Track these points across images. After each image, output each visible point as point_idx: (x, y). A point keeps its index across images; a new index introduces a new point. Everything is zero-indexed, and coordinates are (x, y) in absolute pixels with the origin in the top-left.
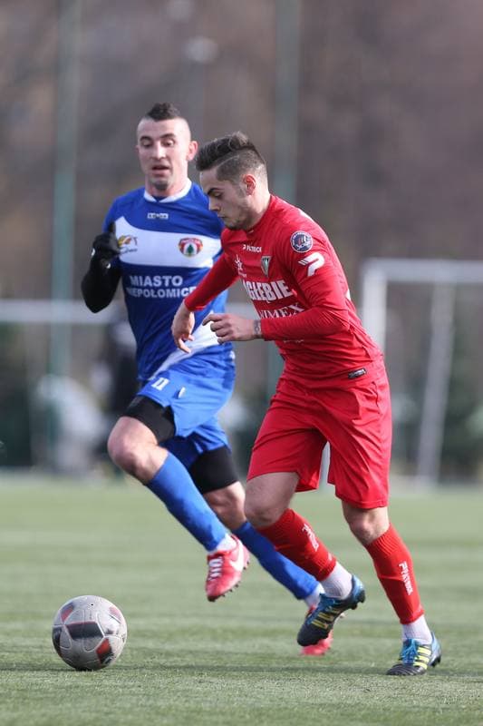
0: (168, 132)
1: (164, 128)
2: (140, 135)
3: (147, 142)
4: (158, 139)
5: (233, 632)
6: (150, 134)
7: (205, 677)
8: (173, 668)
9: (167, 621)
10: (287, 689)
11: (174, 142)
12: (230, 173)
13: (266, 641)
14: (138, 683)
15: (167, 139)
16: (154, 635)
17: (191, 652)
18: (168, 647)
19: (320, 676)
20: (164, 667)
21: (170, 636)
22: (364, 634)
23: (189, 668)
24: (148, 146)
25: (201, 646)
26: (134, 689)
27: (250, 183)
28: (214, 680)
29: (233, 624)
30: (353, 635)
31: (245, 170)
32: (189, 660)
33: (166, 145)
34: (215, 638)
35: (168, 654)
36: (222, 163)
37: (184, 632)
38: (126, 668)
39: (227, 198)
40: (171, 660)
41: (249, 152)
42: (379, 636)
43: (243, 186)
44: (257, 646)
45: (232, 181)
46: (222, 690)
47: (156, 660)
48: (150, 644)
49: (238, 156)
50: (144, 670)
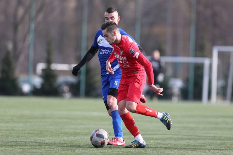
0: (112, 16)
1: (111, 15)
2: (105, 17)
3: (107, 19)
4: (110, 18)
5: (180, 139)
6: (108, 17)
7: (173, 150)
8: (165, 148)
9: (163, 136)
10: (193, 153)
11: (114, 18)
12: (110, 30)
13: (188, 141)
14: (156, 151)
15: (112, 18)
16: (160, 139)
17: (169, 144)
18: (164, 142)
19: (201, 150)
20: (162, 147)
21: (164, 140)
22: (213, 139)
23: (169, 148)
24: (107, 20)
25: (172, 142)
26: (155, 153)
27: (115, 33)
28: (175, 151)
29: (180, 136)
30: (210, 140)
31: (113, 30)
32: (169, 146)
33: (112, 19)
34: (175, 140)
35: (164, 144)
36: (108, 28)
37: (168, 139)
38: (153, 147)
39: (109, 37)
40: (164, 145)
41: (115, 25)
42: (217, 140)
43: (113, 34)
44: (186, 142)
45: (110, 33)
46: (177, 153)
47: (160, 145)
48: (159, 142)
49: (112, 26)
50: (157, 148)
